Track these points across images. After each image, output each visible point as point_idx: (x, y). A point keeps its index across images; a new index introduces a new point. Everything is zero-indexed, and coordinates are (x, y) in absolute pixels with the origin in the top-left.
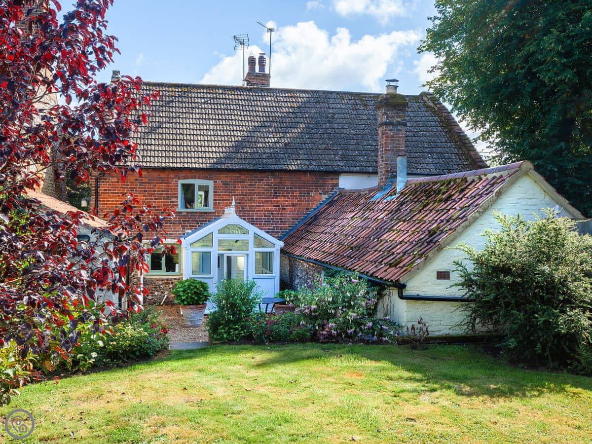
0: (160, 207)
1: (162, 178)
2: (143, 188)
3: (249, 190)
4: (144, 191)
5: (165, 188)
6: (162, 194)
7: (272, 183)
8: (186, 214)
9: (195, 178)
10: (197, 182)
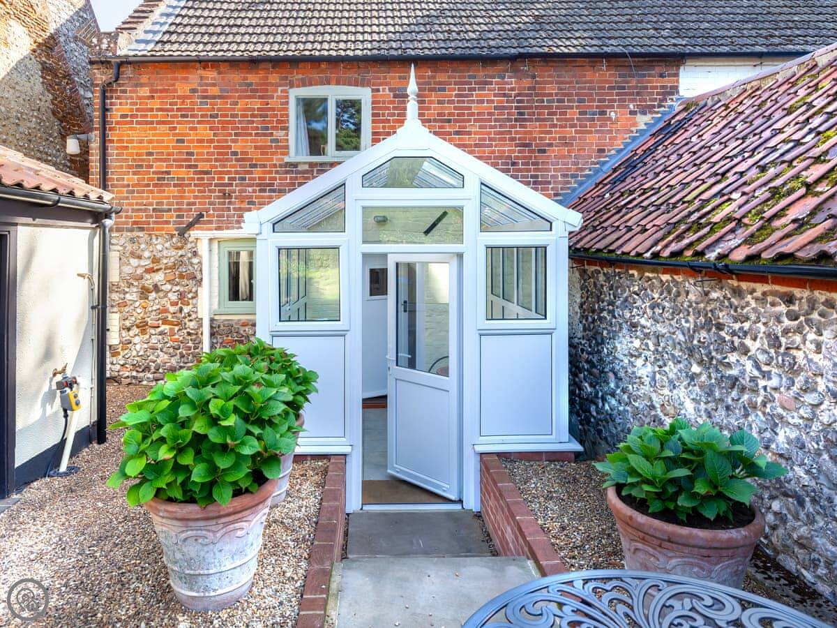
0: (246, 153)
1: (251, 84)
2: (208, 110)
3: (455, 108)
4: (211, 116)
5: (259, 109)
6: (252, 122)
7: (512, 89)
8: (306, 167)
9: (329, 83)
10: (334, 93)
